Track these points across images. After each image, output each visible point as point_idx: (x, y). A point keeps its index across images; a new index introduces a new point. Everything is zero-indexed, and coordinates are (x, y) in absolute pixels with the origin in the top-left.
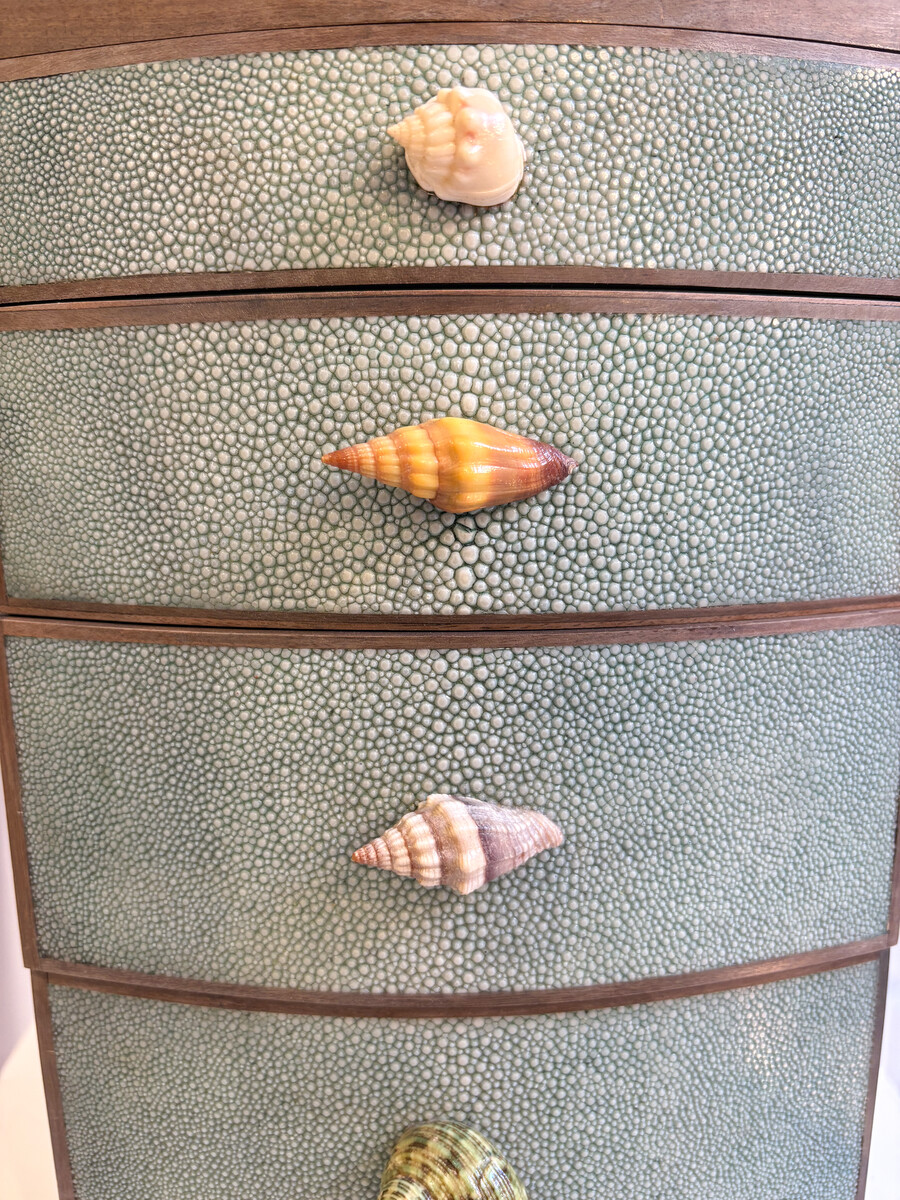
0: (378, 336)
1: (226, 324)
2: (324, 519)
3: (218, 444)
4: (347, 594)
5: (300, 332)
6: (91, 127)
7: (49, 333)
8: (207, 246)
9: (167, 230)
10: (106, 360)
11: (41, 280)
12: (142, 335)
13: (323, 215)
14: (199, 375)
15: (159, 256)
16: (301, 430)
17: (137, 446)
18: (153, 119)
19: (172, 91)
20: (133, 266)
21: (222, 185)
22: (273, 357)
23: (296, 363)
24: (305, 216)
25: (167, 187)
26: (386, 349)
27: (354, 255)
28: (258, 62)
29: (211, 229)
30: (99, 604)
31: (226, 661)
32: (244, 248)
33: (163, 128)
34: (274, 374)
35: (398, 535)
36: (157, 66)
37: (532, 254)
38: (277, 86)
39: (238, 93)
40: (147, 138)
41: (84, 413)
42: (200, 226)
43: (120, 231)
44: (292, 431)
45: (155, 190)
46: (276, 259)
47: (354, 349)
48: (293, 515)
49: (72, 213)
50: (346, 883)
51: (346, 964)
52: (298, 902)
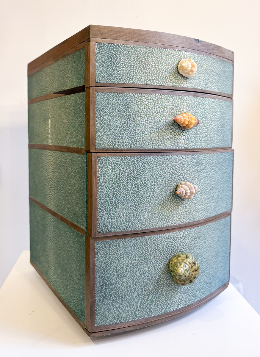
0: (172, 98)
1: (148, 94)
2: (163, 131)
3: (145, 117)
4: (166, 145)
5: (161, 97)
6: (124, 55)
7: (112, 93)
8: (145, 80)
9: (138, 76)
10: (124, 99)
11: (111, 83)
12: (132, 95)
13: (165, 76)
14: (143, 104)
15: (136, 80)
16: (160, 114)
17: (130, 116)
18: (137, 56)
19: (140, 51)
20: (131, 82)
21: (149, 69)
22: (156, 101)
23: (160, 102)
24: (162, 76)
25: (138, 68)
26: (173, 101)
27: (169, 84)
28: (155, 49)
29: (146, 77)
30: (119, 149)
32: (152, 81)
33: (139, 57)
34: (156, 104)
35: (174, 134)
36: (138, 46)
37: (193, 86)
38: (158, 53)
39: (152, 54)
40: (135, 59)
41: (119, 109)
42: (144, 76)
43: (129, 75)
44: (158, 115)
45: (136, 68)
46: (157, 83)
47: (169, 100)
48: (157, 130)
49: (119, 70)
50: (165, 203)
51: (164, 220)
52: (156, 208)
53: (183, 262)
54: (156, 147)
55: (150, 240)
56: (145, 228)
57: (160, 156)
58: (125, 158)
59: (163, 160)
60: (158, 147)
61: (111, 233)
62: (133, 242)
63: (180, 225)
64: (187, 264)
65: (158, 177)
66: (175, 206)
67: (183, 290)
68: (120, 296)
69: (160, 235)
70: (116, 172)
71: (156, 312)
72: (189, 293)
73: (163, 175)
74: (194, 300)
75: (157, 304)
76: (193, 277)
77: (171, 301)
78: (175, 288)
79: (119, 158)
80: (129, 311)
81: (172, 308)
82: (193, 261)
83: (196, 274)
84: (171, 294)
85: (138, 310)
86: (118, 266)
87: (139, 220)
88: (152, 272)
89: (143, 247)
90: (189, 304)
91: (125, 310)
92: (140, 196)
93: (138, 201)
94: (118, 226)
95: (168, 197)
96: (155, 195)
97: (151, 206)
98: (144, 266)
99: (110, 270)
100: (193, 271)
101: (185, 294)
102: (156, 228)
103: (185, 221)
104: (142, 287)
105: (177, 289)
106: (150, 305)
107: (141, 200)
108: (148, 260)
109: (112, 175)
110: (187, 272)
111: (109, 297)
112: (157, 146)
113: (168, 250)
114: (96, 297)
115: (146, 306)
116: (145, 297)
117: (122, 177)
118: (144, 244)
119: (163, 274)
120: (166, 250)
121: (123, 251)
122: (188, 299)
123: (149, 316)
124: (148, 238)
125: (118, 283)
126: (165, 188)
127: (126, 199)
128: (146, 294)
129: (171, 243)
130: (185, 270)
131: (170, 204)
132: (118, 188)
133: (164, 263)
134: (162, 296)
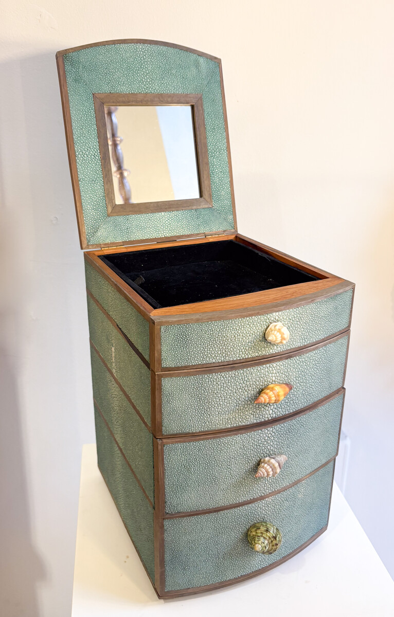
0: (257, 370)
1: (226, 372)
2: (244, 407)
3: (222, 396)
5: (242, 372)
6: (196, 334)
7: (182, 377)
8: (222, 357)
9: (213, 354)
10: (196, 382)
11: (180, 366)
12: (206, 376)
13: (247, 348)
14: (219, 383)
15: (211, 359)
16: (240, 390)
17: (203, 399)
19: (217, 327)
21: (227, 344)
22: (236, 377)
23: (240, 378)
24: (244, 349)
25: (214, 346)
26: (258, 372)
27: (253, 355)
28: (236, 320)
29: (223, 353)
31: (222, 440)
32: (230, 356)
33: (214, 334)
34: (236, 380)
36: (213, 322)
38: (239, 324)
39: (231, 327)
42: (221, 353)
43: (202, 355)
45: (211, 346)
46: (237, 357)
47: (252, 373)
48: (237, 407)
49: (190, 352)
50: (244, 479)
51: (243, 496)
52: (234, 486)
53: (262, 536)
55: (226, 514)
56: (219, 506)
58: (197, 442)
59: (243, 438)
61: (180, 513)
62: (207, 518)
63: (262, 496)
64: (266, 539)
65: (236, 456)
68: (192, 565)
69: (238, 509)
70: (186, 458)
71: (232, 576)
73: (242, 454)
74: (278, 558)
75: (233, 569)
76: (273, 550)
77: (250, 564)
79: (189, 443)
80: (202, 578)
81: (251, 570)
82: (274, 535)
85: (212, 576)
86: (190, 540)
87: (213, 499)
88: (228, 542)
89: (218, 521)
90: (271, 563)
91: (197, 577)
93: (212, 482)
94: (189, 507)
96: (232, 474)
97: (227, 485)
98: (219, 537)
99: (181, 543)
100: (273, 546)
102: (233, 504)
103: (268, 491)
106: (225, 571)
107: (215, 481)
108: (223, 532)
110: (265, 548)
111: (180, 567)
112: (237, 424)
114: (166, 568)
115: (221, 572)
118: (218, 518)
119: (240, 542)
120: (245, 520)
121: (195, 526)
123: (224, 580)
124: (223, 513)
125: (190, 554)
126: (245, 465)
127: (197, 482)
128: (220, 562)
129: (251, 513)
133: (242, 533)
134: (239, 561)
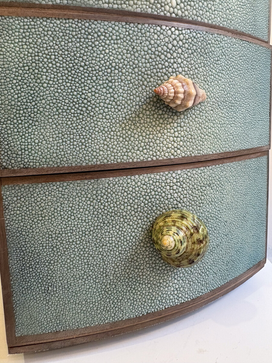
4: (136, 4)
50: (139, 117)
51: (138, 150)
52: (121, 126)
53: (174, 225)
54: (116, 6)
55: (111, 185)
56: (99, 163)
57: (124, 23)
58: (49, 21)
59: (131, 32)
60: (120, 6)
61: (29, 170)
62: (78, 188)
63: (170, 159)
64: (182, 229)
65: (121, 65)
66: (160, 125)
67: (181, 275)
68: (60, 284)
69: (133, 178)
70: (31, 51)
71: (131, 311)
72: (194, 279)
73: (131, 63)
74: (205, 290)
75: (132, 298)
76: (194, 253)
77: (160, 294)
78: (166, 272)
79: (35, 20)
80: (79, 311)
81: (163, 305)
82: (195, 225)
83: (200, 249)
84: (158, 281)
85: (97, 310)
86: (52, 232)
87: (86, 146)
88: (120, 243)
89: (99, 197)
90: (194, 296)
91: (71, 310)
92: (85, 101)
93: (82, 110)
94: (43, 157)
95: (144, 107)
96: (116, 100)
97: (110, 121)
98: (103, 232)
99: (36, 238)
100: (194, 243)
101: (187, 282)
102: (122, 163)
103: (180, 154)
104: (102, 270)
105: (170, 273)
106: (119, 301)
107: (87, 109)
108: (110, 221)
109: (22, 55)
110: (180, 244)
111: (38, 287)
112: (118, 5)
113: (150, 204)
114: (14, 287)
115: (111, 302)
116: (108, 286)
117: (43, 61)
118: (99, 192)
119: (140, 246)
120: (145, 204)
121: (59, 204)
122: (192, 289)
123: (118, 319)
124: (107, 181)
125: (54, 262)
126: (138, 89)
127: (56, 105)
128: (109, 281)
129: (155, 191)
130: (176, 241)
131: (148, 120)
132: (36, 82)
133: (142, 228)
134: (142, 284)
